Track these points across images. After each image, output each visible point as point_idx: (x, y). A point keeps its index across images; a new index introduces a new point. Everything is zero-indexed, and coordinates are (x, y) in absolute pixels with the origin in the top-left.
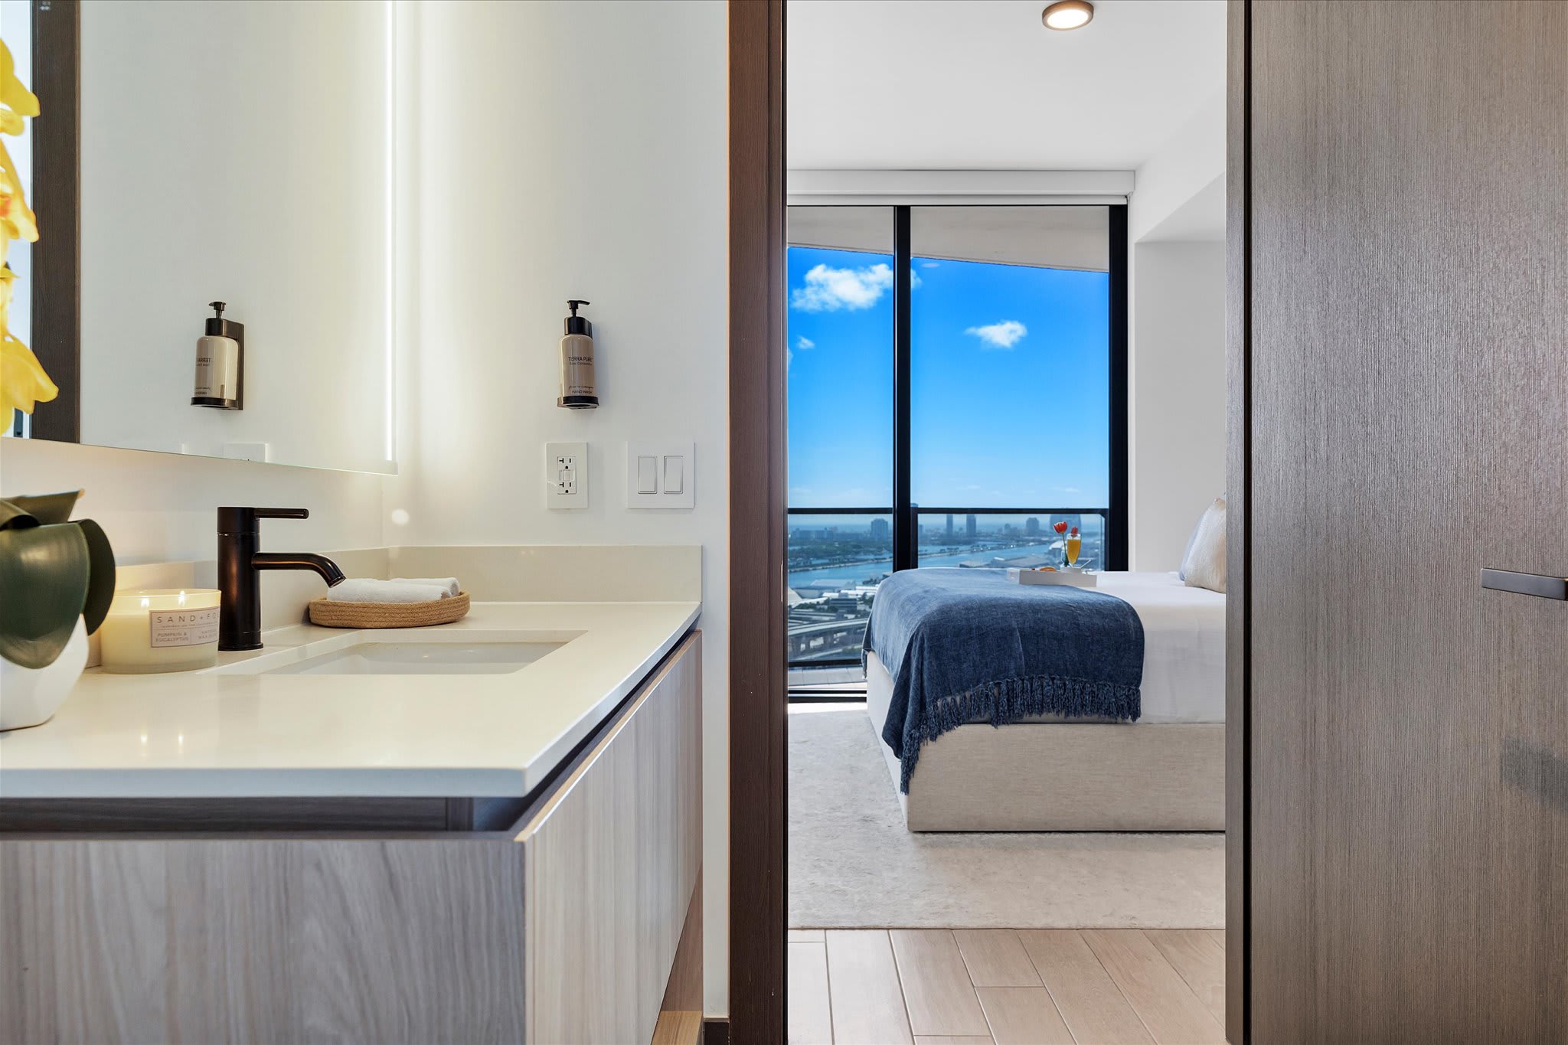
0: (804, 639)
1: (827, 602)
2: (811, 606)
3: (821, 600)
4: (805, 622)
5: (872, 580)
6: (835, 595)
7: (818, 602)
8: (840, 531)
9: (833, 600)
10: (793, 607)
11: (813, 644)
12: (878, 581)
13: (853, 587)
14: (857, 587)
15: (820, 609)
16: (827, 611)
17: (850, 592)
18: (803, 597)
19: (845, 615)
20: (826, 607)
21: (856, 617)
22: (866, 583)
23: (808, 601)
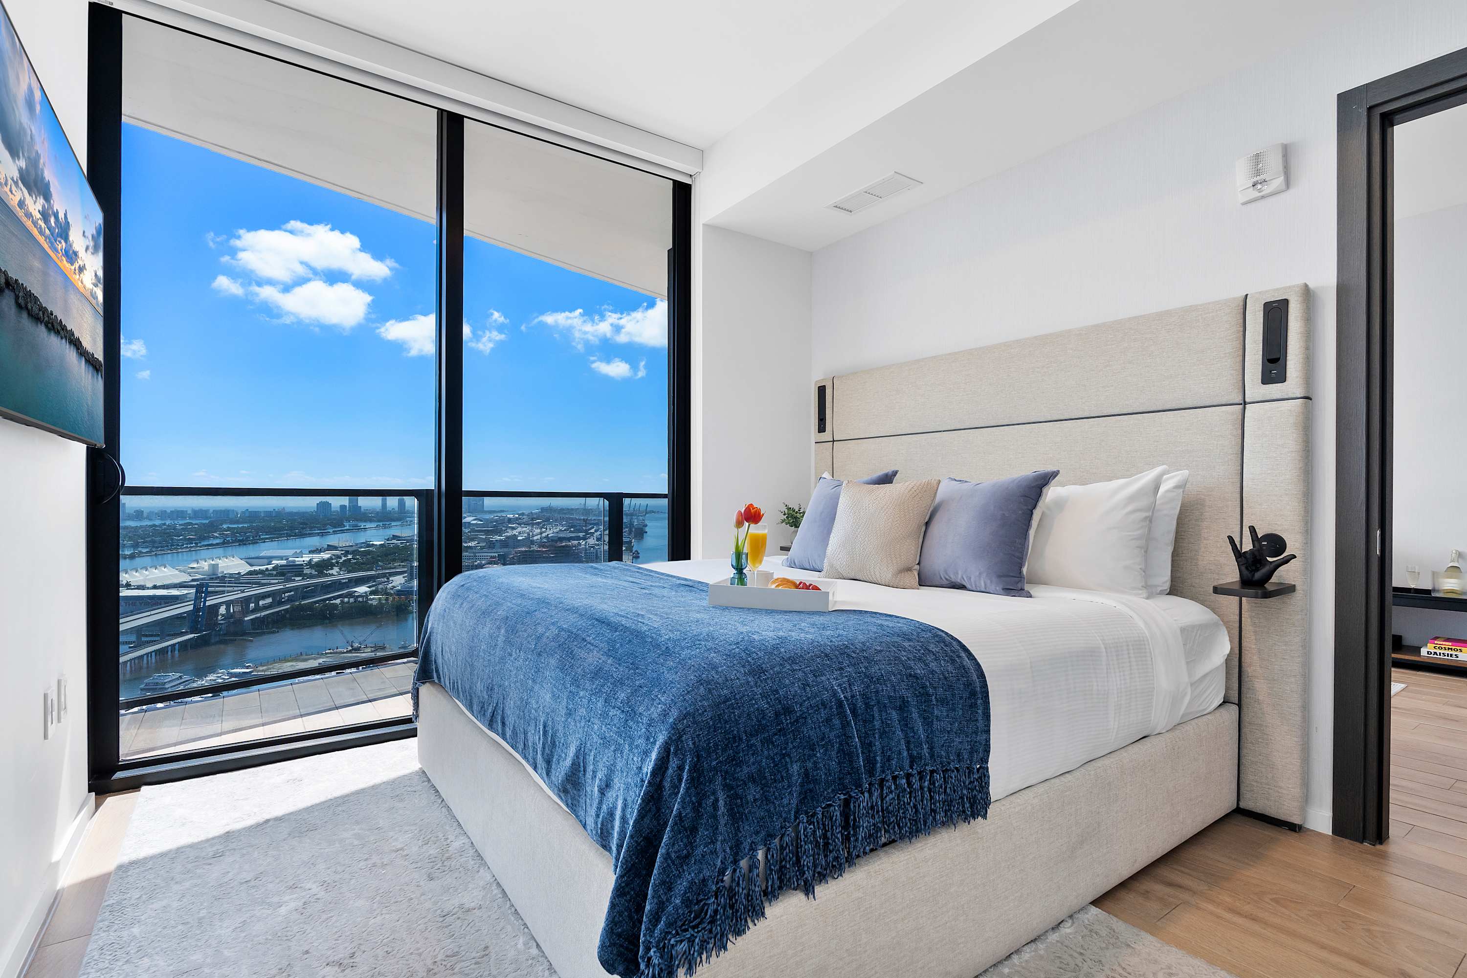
0: (253, 600)
1: (274, 569)
2: (261, 572)
3: (270, 567)
4: (253, 586)
5: (318, 549)
6: (284, 562)
7: (267, 569)
8: (287, 510)
9: (282, 566)
10: (242, 574)
11: (261, 603)
12: (323, 550)
13: (301, 555)
14: (304, 556)
15: (270, 574)
16: (276, 576)
17: (297, 559)
18: (251, 565)
19: (293, 578)
20: (275, 572)
21: (303, 579)
22: (311, 552)
23: (257, 568)
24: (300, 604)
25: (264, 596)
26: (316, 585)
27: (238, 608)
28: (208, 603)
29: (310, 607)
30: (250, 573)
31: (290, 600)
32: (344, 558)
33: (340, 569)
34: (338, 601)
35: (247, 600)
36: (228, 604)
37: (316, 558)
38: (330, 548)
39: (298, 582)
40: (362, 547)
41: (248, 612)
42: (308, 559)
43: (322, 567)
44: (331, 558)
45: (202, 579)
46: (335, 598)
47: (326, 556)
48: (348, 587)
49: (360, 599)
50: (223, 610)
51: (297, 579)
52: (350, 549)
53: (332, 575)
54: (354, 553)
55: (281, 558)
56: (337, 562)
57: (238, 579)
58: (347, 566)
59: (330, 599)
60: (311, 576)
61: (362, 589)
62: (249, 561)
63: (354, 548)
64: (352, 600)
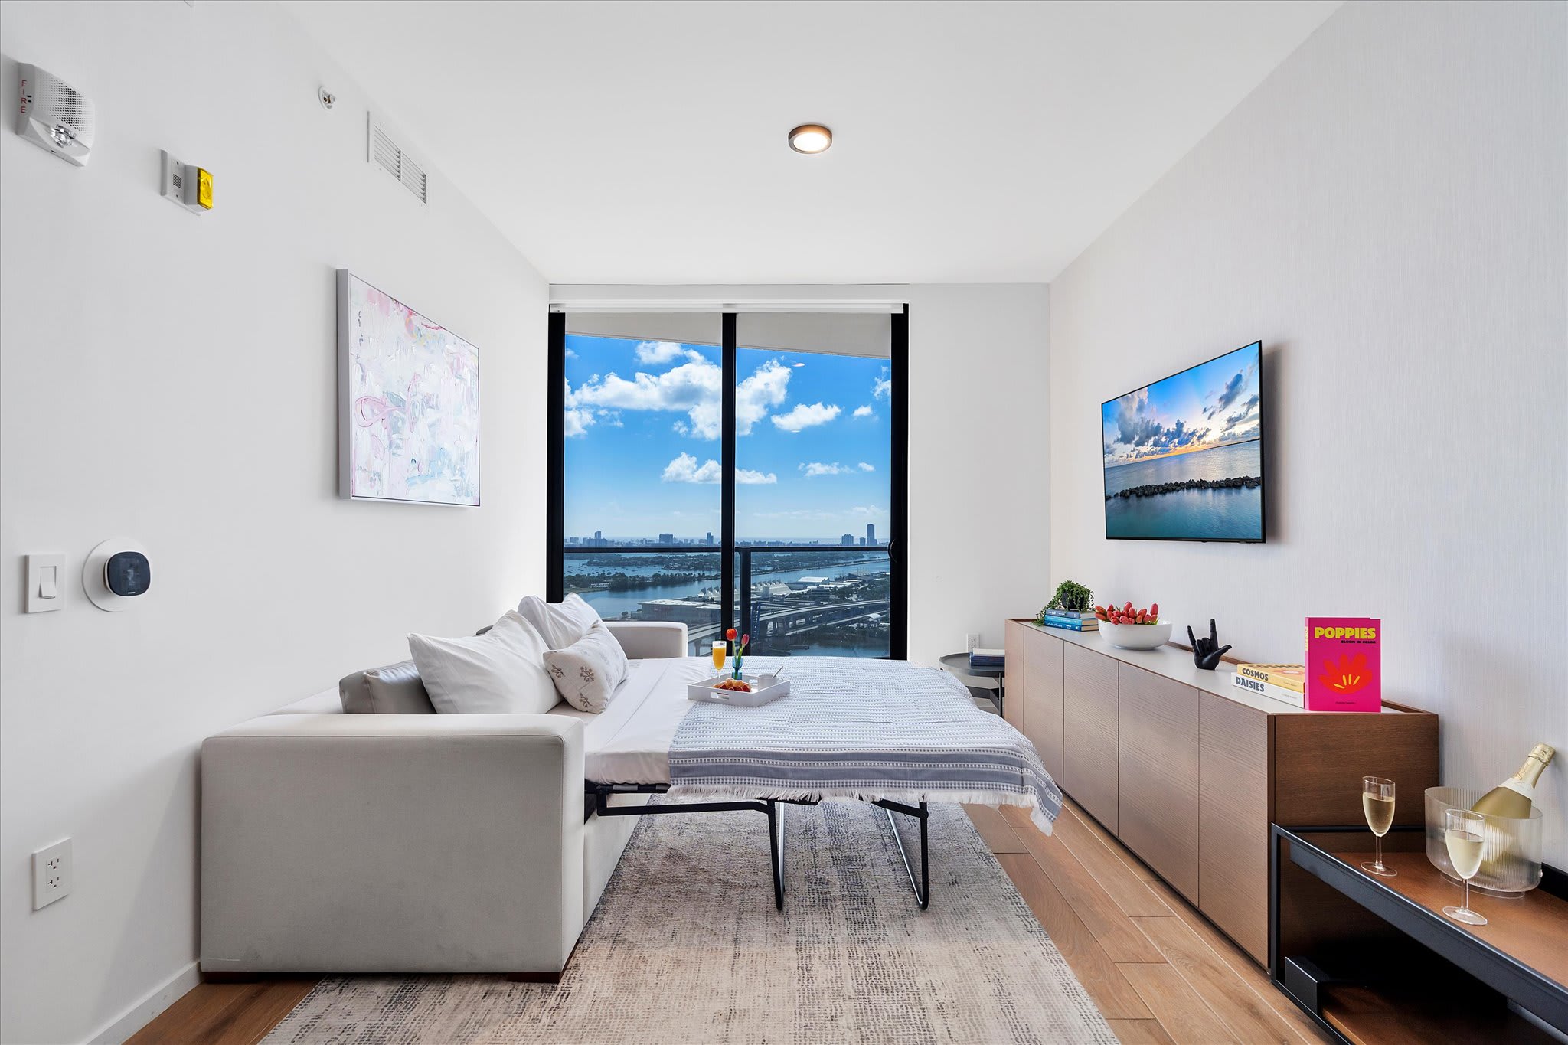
24: (826, 626)
25: (800, 616)
26: (839, 609)
27: (781, 625)
28: (760, 619)
29: (832, 628)
30: (791, 596)
31: (819, 621)
32: (861, 587)
33: (858, 596)
34: (855, 626)
35: (787, 619)
36: (774, 620)
37: (841, 585)
38: (852, 577)
39: (826, 606)
40: (876, 577)
41: (788, 629)
42: (833, 586)
43: (843, 594)
44: (851, 587)
45: (758, 599)
46: (853, 622)
47: (847, 584)
48: (864, 614)
49: (873, 625)
50: (770, 625)
51: (825, 603)
52: (867, 579)
53: (852, 601)
54: (870, 582)
55: (813, 584)
56: (856, 590)
57: (782, 600)
58: (864, 594)
59: (849, 623)
60: (835, 602)
61: (874, 616)
62: (791, 586)
63: (869, 578)
64: (866, 625)
